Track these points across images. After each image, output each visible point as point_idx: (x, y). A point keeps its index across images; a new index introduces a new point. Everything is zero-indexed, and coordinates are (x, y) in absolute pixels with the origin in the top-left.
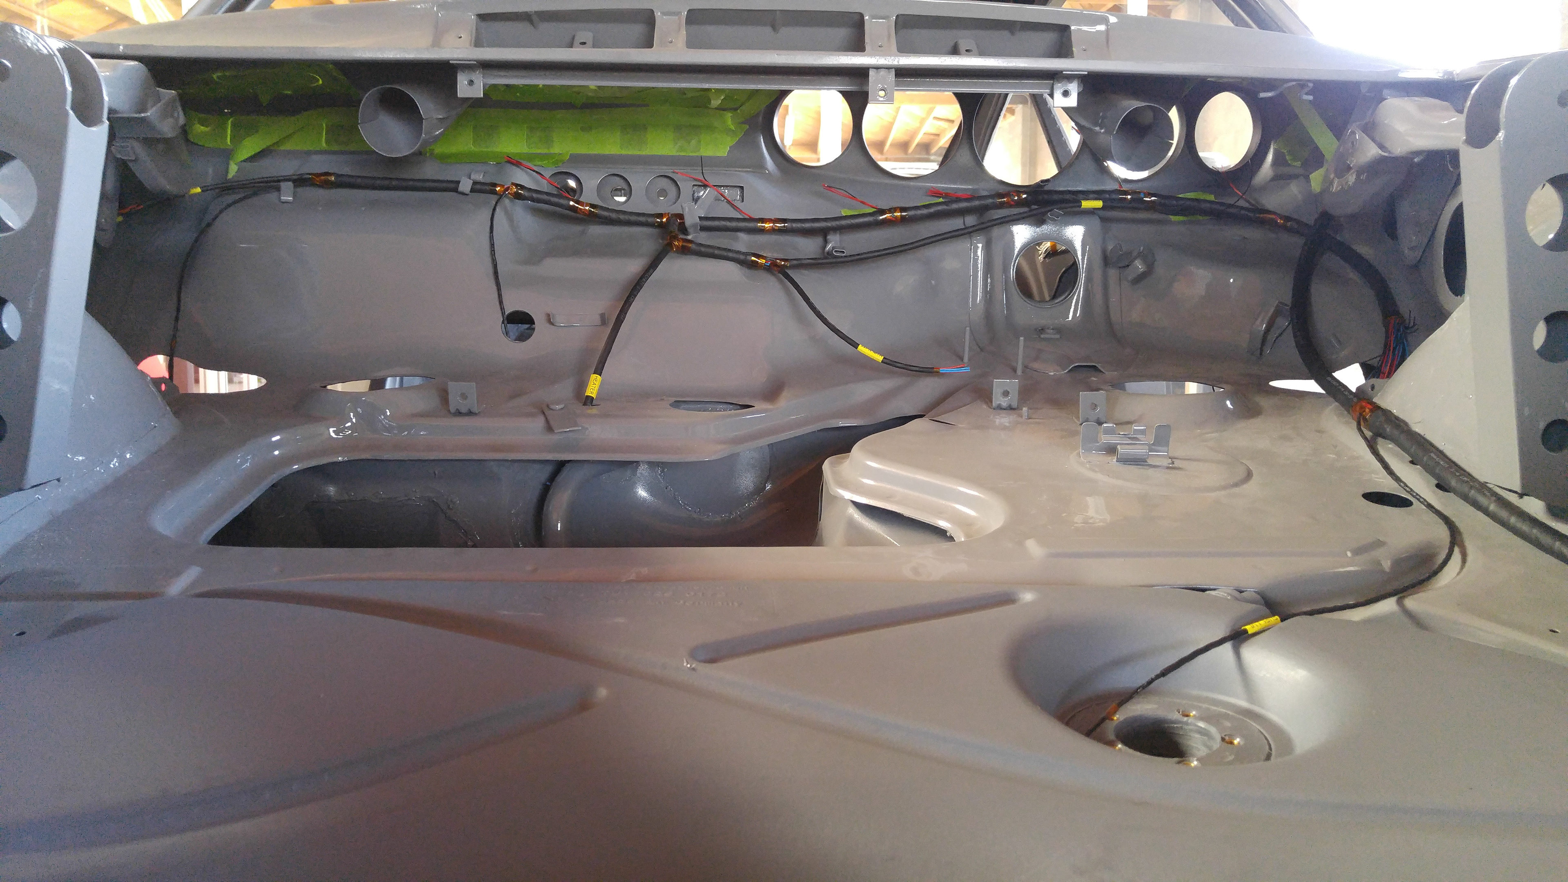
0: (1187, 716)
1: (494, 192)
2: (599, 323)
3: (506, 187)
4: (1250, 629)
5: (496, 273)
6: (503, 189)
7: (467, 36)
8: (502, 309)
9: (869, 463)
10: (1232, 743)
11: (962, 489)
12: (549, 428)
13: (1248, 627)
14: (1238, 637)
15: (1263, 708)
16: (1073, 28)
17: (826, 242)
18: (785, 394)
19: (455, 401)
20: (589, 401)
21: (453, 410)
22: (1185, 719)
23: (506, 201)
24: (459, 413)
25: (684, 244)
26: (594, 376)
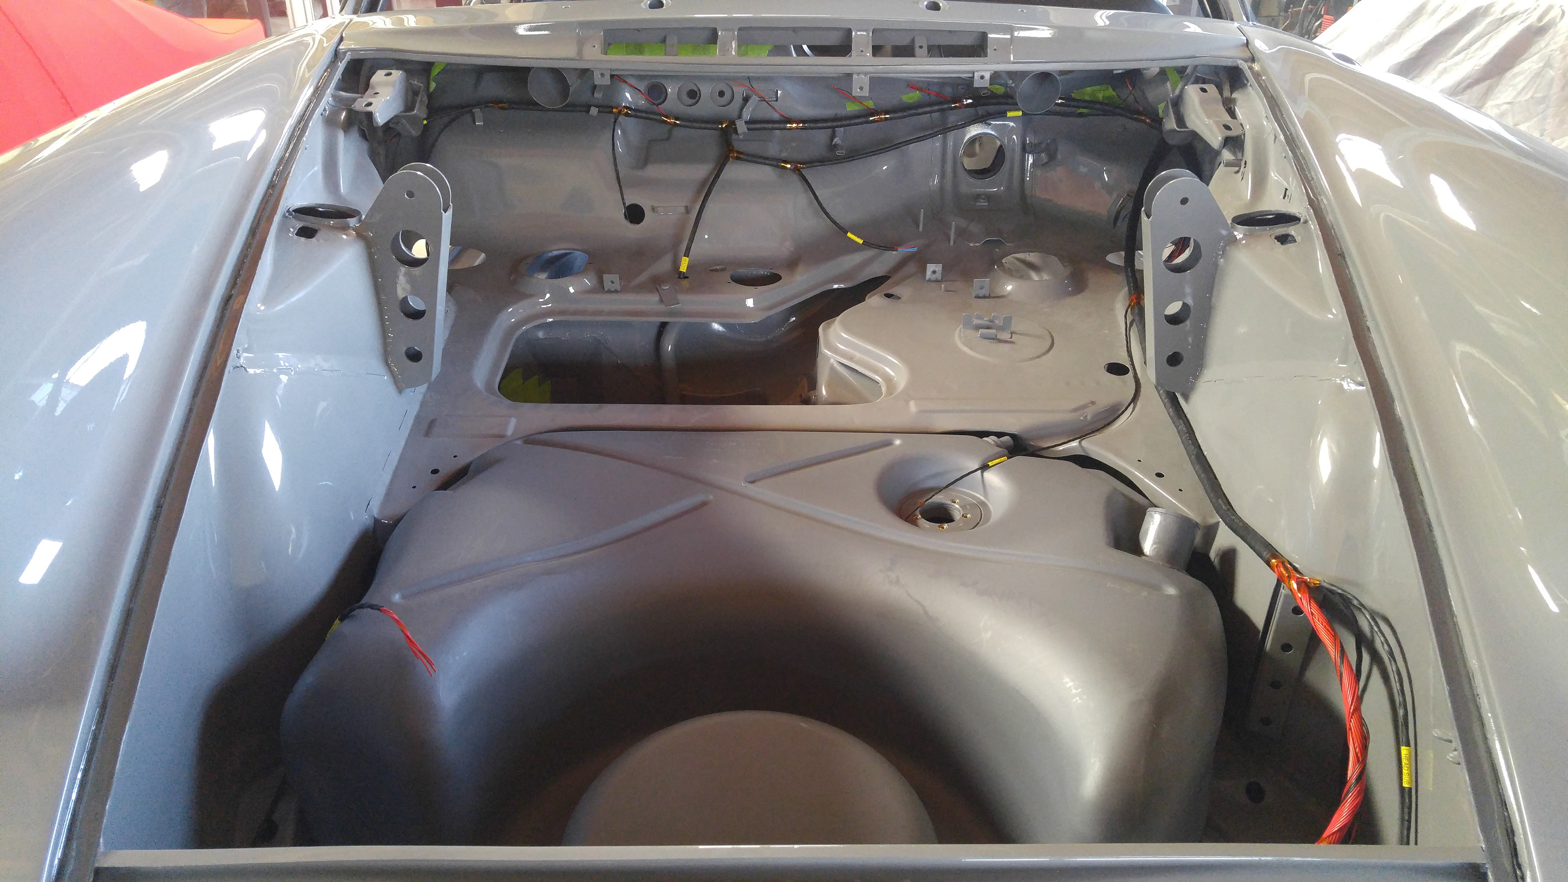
0: (955, 502)
1: (612, 112)
2: (684, 211)
3: (619, 108)
4: (990, 464)
5: (618, 178)
6: (617, 111)
7: (598, 48)
8: (624, 204)
9: (843, 334)
10: (967, 517)
11: (889, 357)
12: (661, 301)
13: (989, 463)
14: (984, 467)
15: (989, 502)
16: (990, 36)
17: (833, 136)
18: (801, 268)
19: (607, 285)
20: (683, 276)
21: (606, 289)
22: (953, 504)
23: (621, 118)
24: (609, 291)
25: (739, 155)
26: (684, 258)
